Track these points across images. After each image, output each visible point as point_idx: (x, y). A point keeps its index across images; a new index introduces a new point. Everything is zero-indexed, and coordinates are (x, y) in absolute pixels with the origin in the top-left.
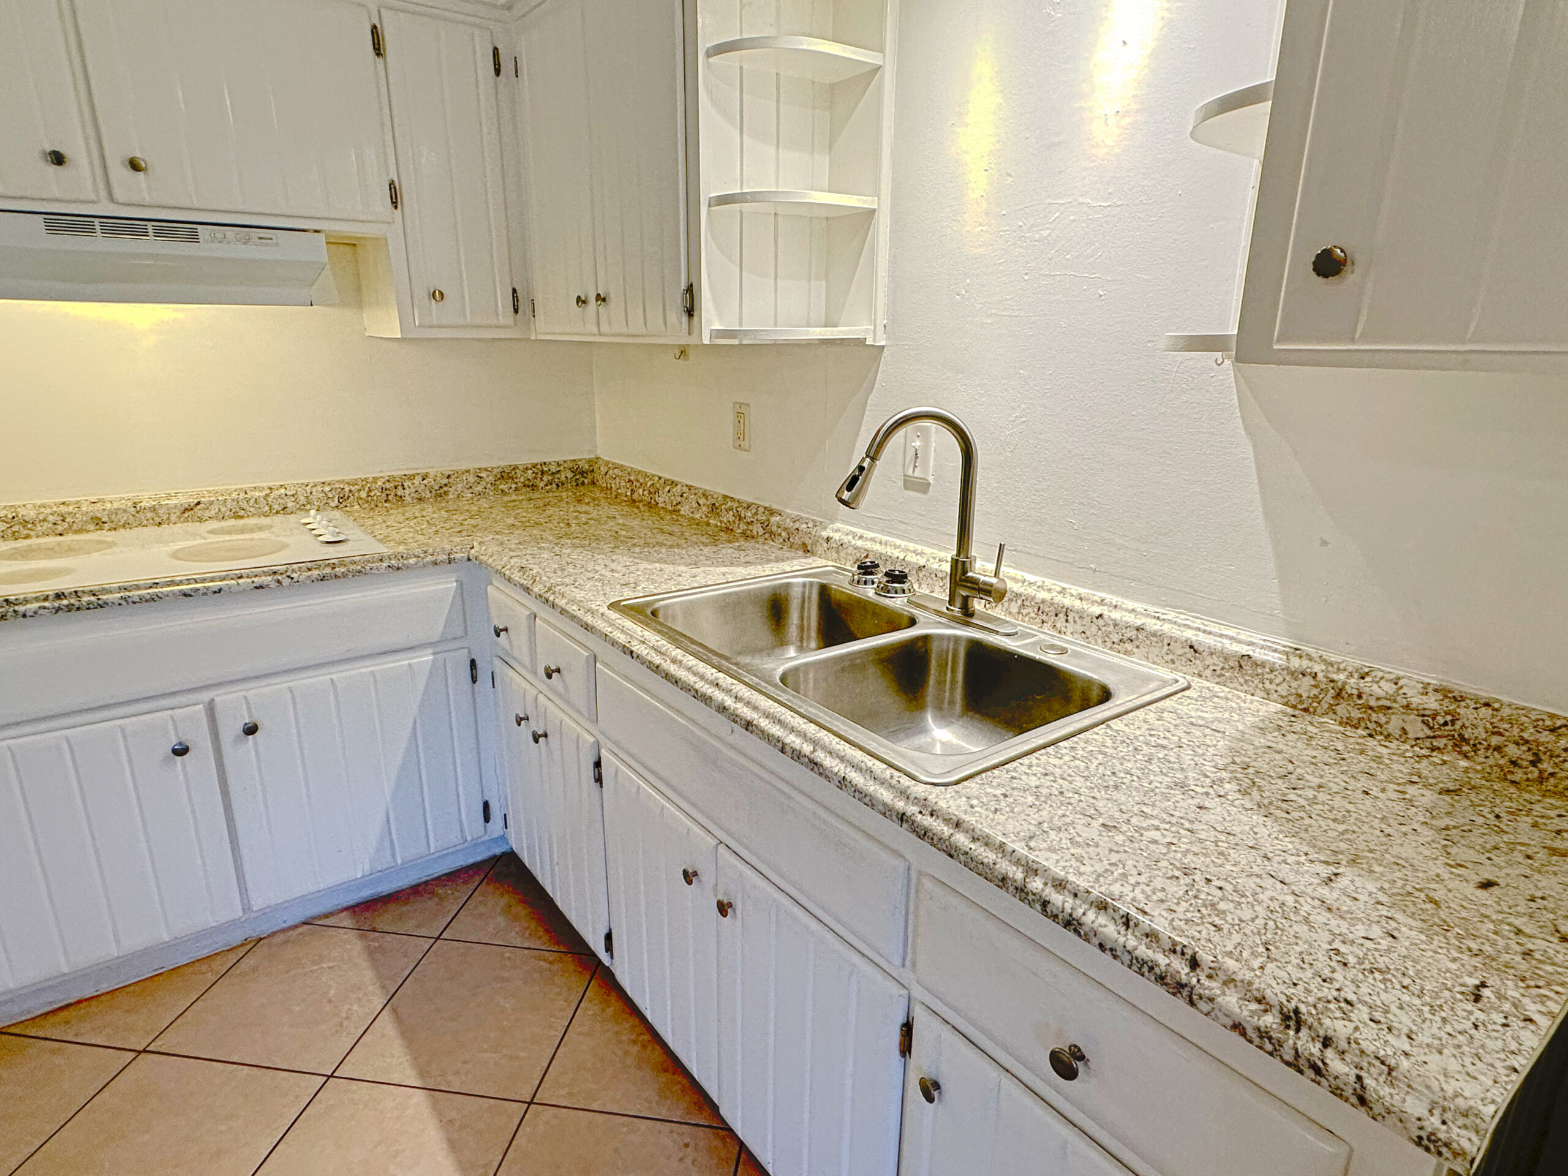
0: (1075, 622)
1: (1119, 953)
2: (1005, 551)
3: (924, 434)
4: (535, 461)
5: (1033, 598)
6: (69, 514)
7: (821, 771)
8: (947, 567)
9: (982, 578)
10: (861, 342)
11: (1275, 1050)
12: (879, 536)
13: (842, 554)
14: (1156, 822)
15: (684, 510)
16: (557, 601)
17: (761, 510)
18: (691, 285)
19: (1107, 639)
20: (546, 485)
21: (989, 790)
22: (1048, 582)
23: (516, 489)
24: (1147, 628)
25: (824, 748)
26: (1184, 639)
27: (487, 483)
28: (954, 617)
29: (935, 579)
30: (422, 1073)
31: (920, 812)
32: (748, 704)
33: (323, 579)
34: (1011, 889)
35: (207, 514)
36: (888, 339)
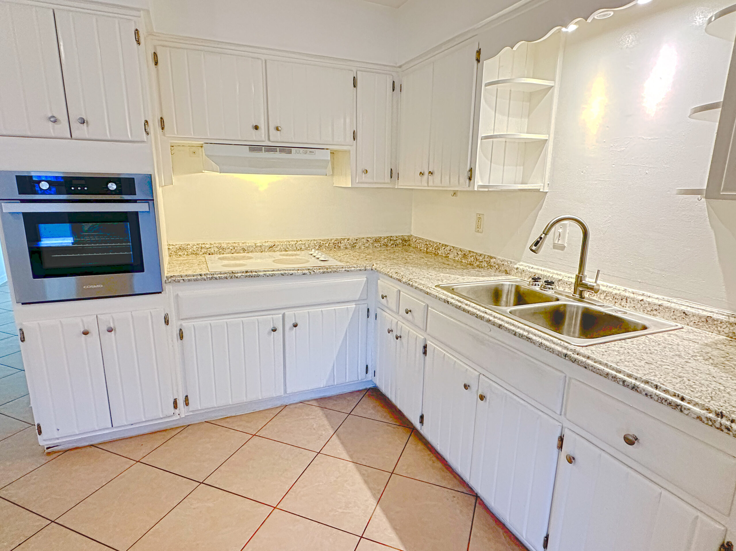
0: (630, 302)
1: (653, 396)
2: (600, 275)
3: (565, 226)
4: (388, 236)
5: (611, 293)
6: (236, 246)
7: (532, 341)
8: (573, 281)
9: (589, 283)
10: (538, 190)
11: (713, 424)
12: (540, 268)
13: (523, 274)
14: (668, 364)
15: (451, 256)
16: (414, 284)
17: (486, 257)
18: (472, 169)
19: (645, 310)
20: (392, 245)
21: (599, 349)
22: (618, 287)
23: (380, 246)
24: (664, 305)
25: (532, 333)
26: (681, 310)
27: (370, 243)
28: (577, 299)
29: (566, 285)
30: (351, 456)
31: (573, 354)
32: (499, 319)
33: (324, 273)
34: (610, 377)
35: (277, 249)
36: (549, 189)
